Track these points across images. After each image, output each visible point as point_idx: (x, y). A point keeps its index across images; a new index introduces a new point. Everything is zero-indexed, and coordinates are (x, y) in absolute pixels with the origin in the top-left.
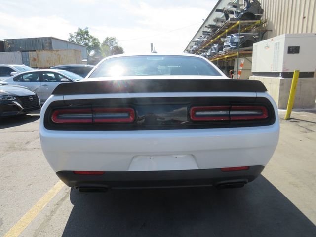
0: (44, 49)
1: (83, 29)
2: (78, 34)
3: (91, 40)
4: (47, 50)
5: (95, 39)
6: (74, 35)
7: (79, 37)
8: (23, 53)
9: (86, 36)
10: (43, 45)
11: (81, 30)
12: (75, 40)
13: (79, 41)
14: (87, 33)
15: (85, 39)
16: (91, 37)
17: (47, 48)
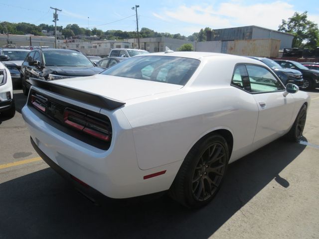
0: (243, 39)
1: (300, 15)
2: (292, 20)
3: (308, 26)
4: (246, 39)
5: (313, 25)
6: (287, 21)
7: (292, 24)
8: (224, 42)
9: (301, 22)
10: (243, 34)
11: (297, 15)
12: (286, 27)
13: (292, 28)
14: (304, 18)
15: (300, 25)
16: (309, 23)
17: (247, 38)
